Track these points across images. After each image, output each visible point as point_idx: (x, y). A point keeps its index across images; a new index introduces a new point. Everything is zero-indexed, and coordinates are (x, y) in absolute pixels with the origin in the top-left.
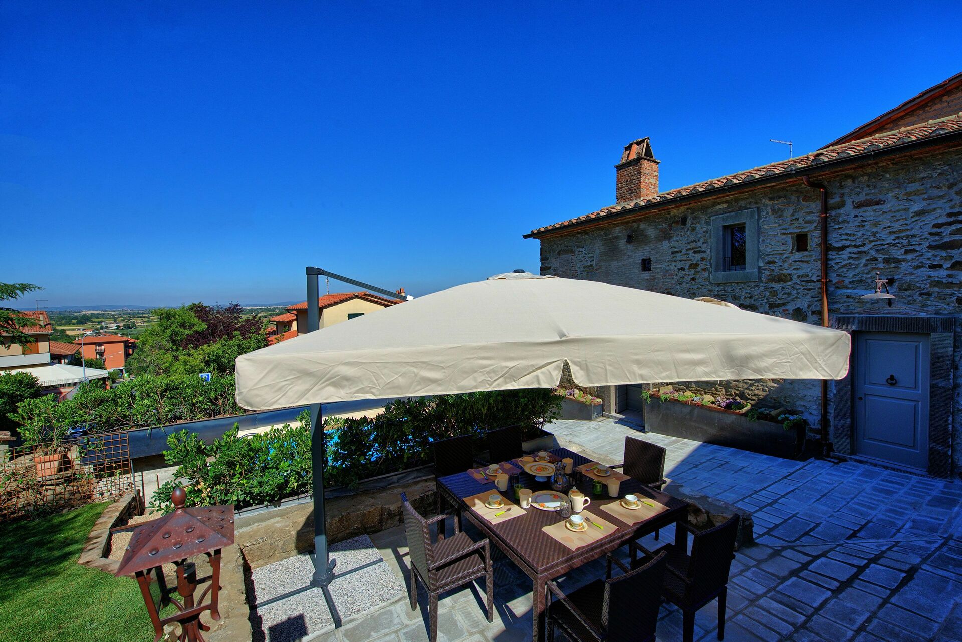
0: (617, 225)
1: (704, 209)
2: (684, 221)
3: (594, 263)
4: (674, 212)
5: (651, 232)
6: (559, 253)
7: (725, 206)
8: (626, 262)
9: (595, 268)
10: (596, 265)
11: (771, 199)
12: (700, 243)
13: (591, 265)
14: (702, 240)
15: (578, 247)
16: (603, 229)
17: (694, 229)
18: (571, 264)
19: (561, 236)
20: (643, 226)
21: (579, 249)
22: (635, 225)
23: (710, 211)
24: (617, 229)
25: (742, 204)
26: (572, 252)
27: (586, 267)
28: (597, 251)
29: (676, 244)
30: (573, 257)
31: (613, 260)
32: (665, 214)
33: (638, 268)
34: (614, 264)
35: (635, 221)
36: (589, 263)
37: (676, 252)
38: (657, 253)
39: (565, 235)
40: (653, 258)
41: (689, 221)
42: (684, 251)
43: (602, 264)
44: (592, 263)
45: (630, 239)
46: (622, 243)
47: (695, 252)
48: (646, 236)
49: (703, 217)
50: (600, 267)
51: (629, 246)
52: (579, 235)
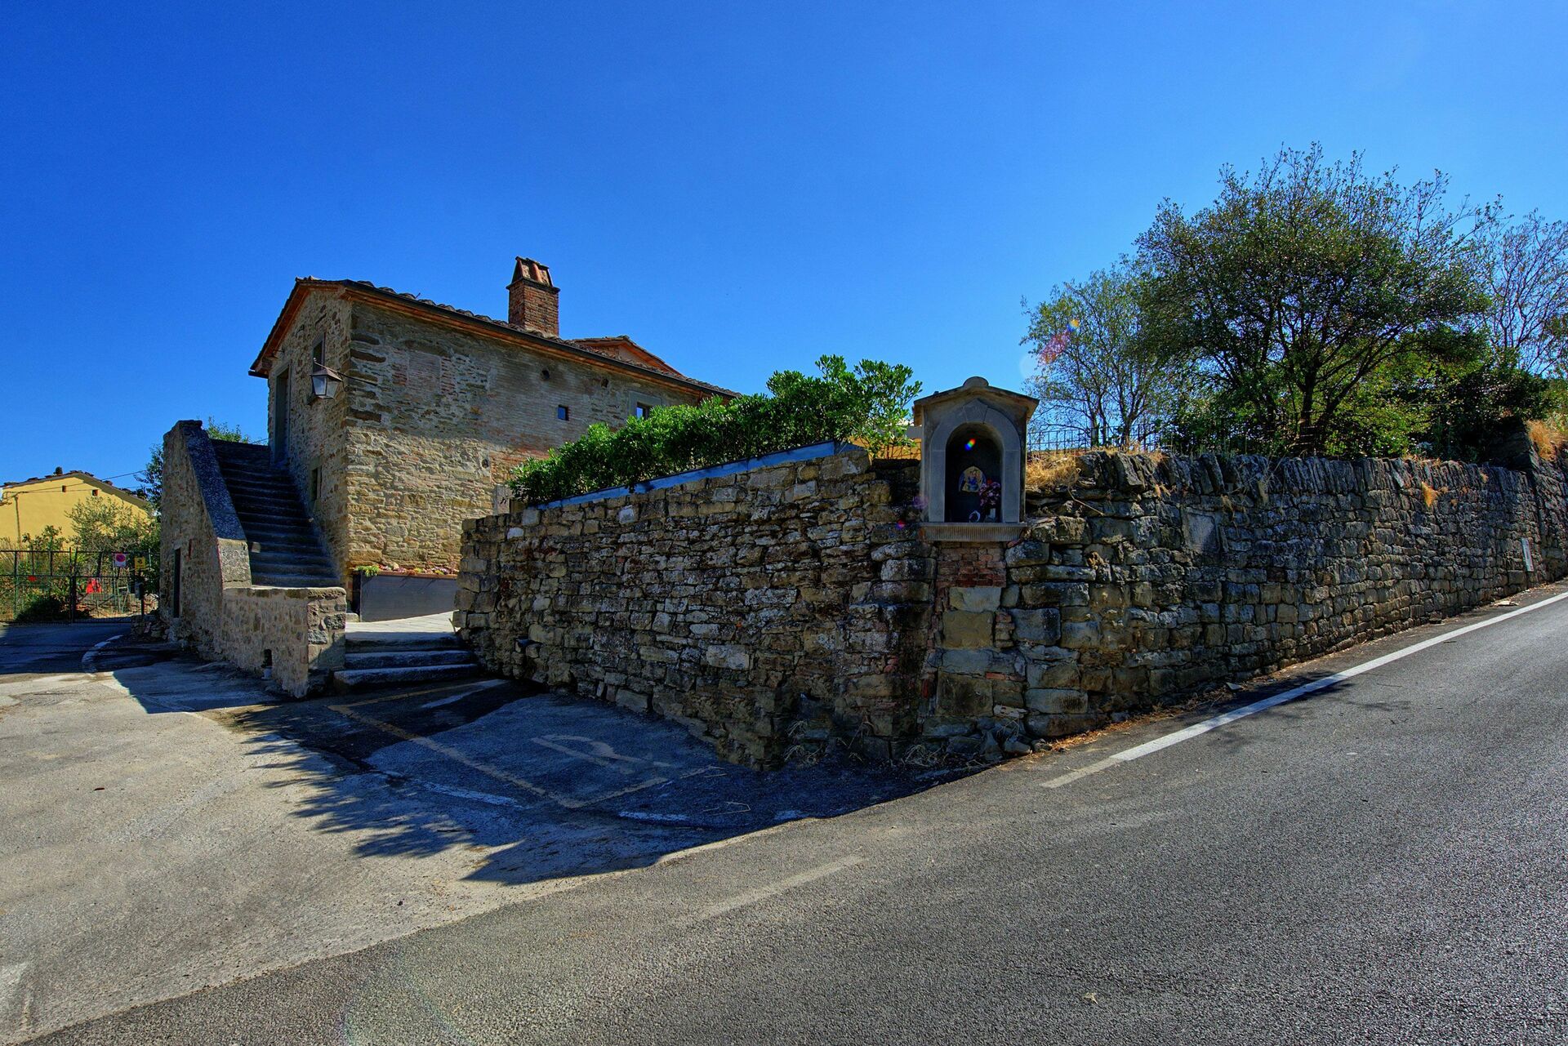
0: (528, 351)
1: (625, 381)
2: (605, 383)
3: (488, 386)
4: (596, 370)
5: (571, 379)
6: (409, 344)
7: (639, 385)
8: (537, 401)
9: (489, 393)
10: (491, 389)
11: (669, 396)
12: (618, 410)
13: (483, 387)
14: (620, 408)
15: (456, 351)
16: (505, 346)
17: (614, 395)
18: (442, 372)
19: (416, 319)
20: (561, 367)
21: (458, 356)
22: (553, 363)
23: (628, 384)
24: (527, 356)
25: (651, 390)
26: (442, 353)
27: (473, 386)
28: (494, 371)
29: (596, 402)
30: (447, 363)
31: (520, 393)
32: (587, 367)
33: (552, 414)
34: (521, 398)
35: (552, 358)
36: (479, 383)
37: (597, 410)
38: (576, 404)
39: (425, 322)
40: (572, 408)
41: (610, 386)
42: (605, 412)
43: (502, 391)
44: (484, 383)
45: (546, 375)
46: (534, 376)
47: (615, 417)
48: (565, 380)
49: (623, 388)
50: (498, 394)
51: (542, 383)
52: (458, 336)
